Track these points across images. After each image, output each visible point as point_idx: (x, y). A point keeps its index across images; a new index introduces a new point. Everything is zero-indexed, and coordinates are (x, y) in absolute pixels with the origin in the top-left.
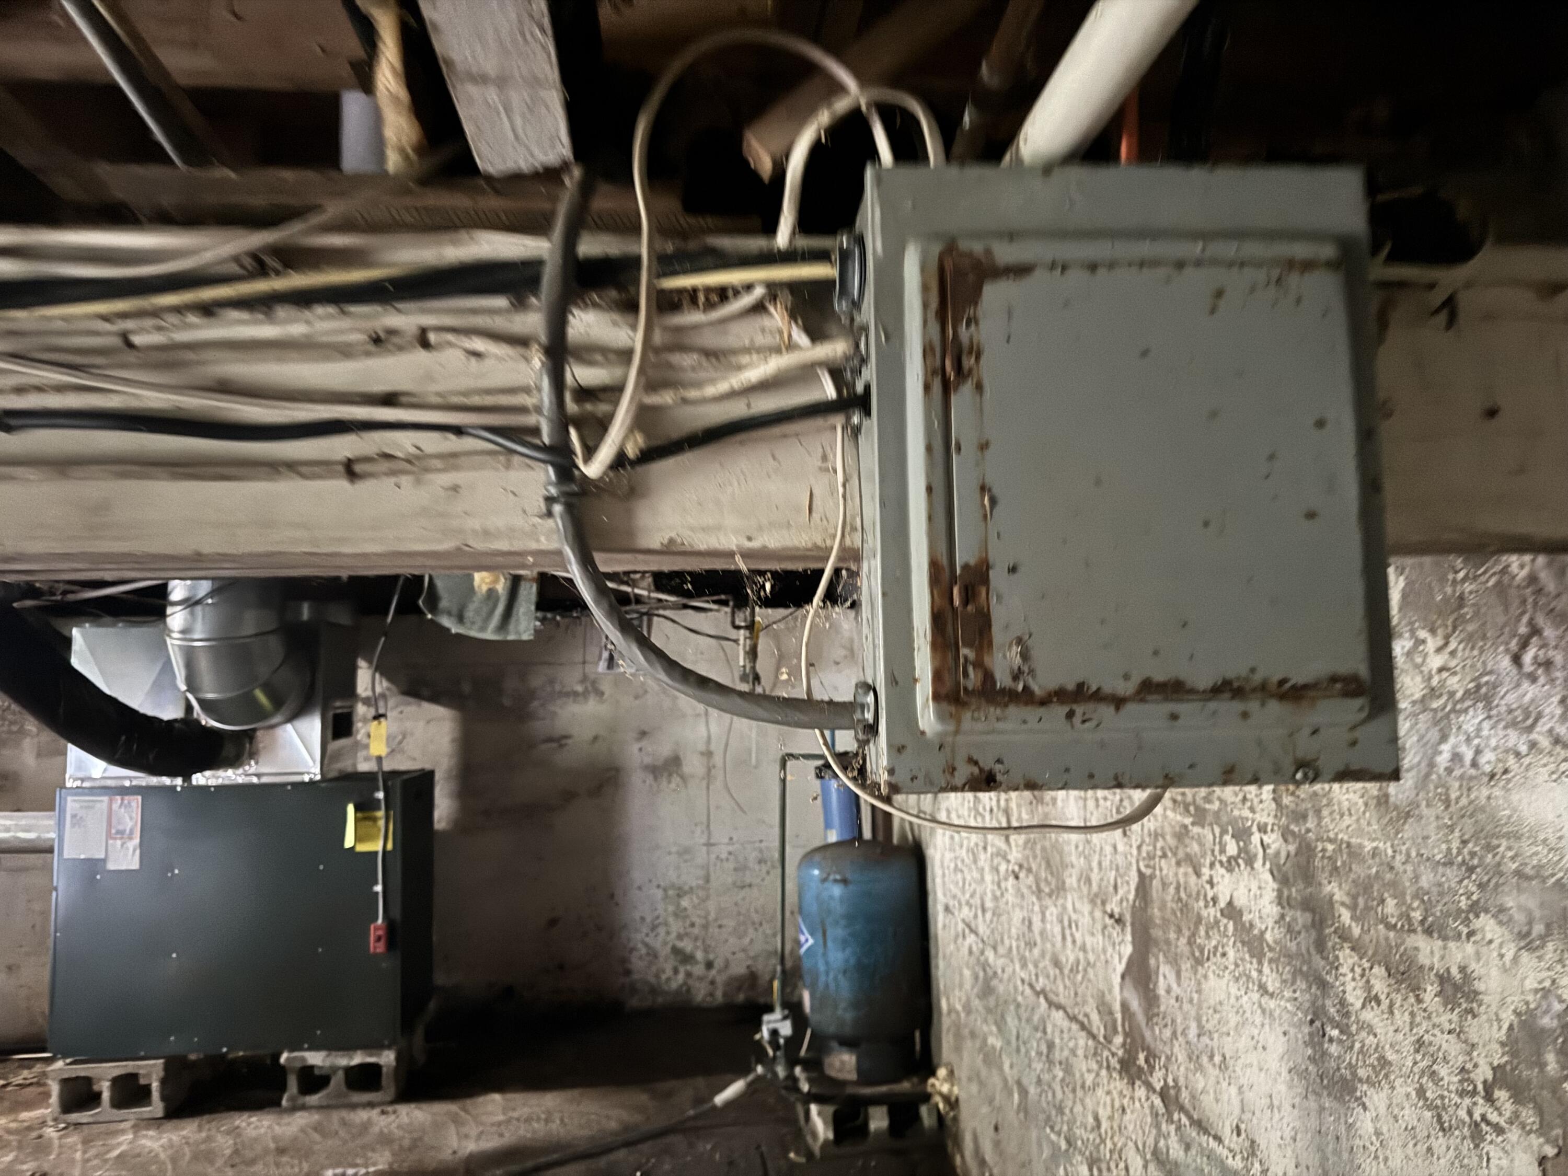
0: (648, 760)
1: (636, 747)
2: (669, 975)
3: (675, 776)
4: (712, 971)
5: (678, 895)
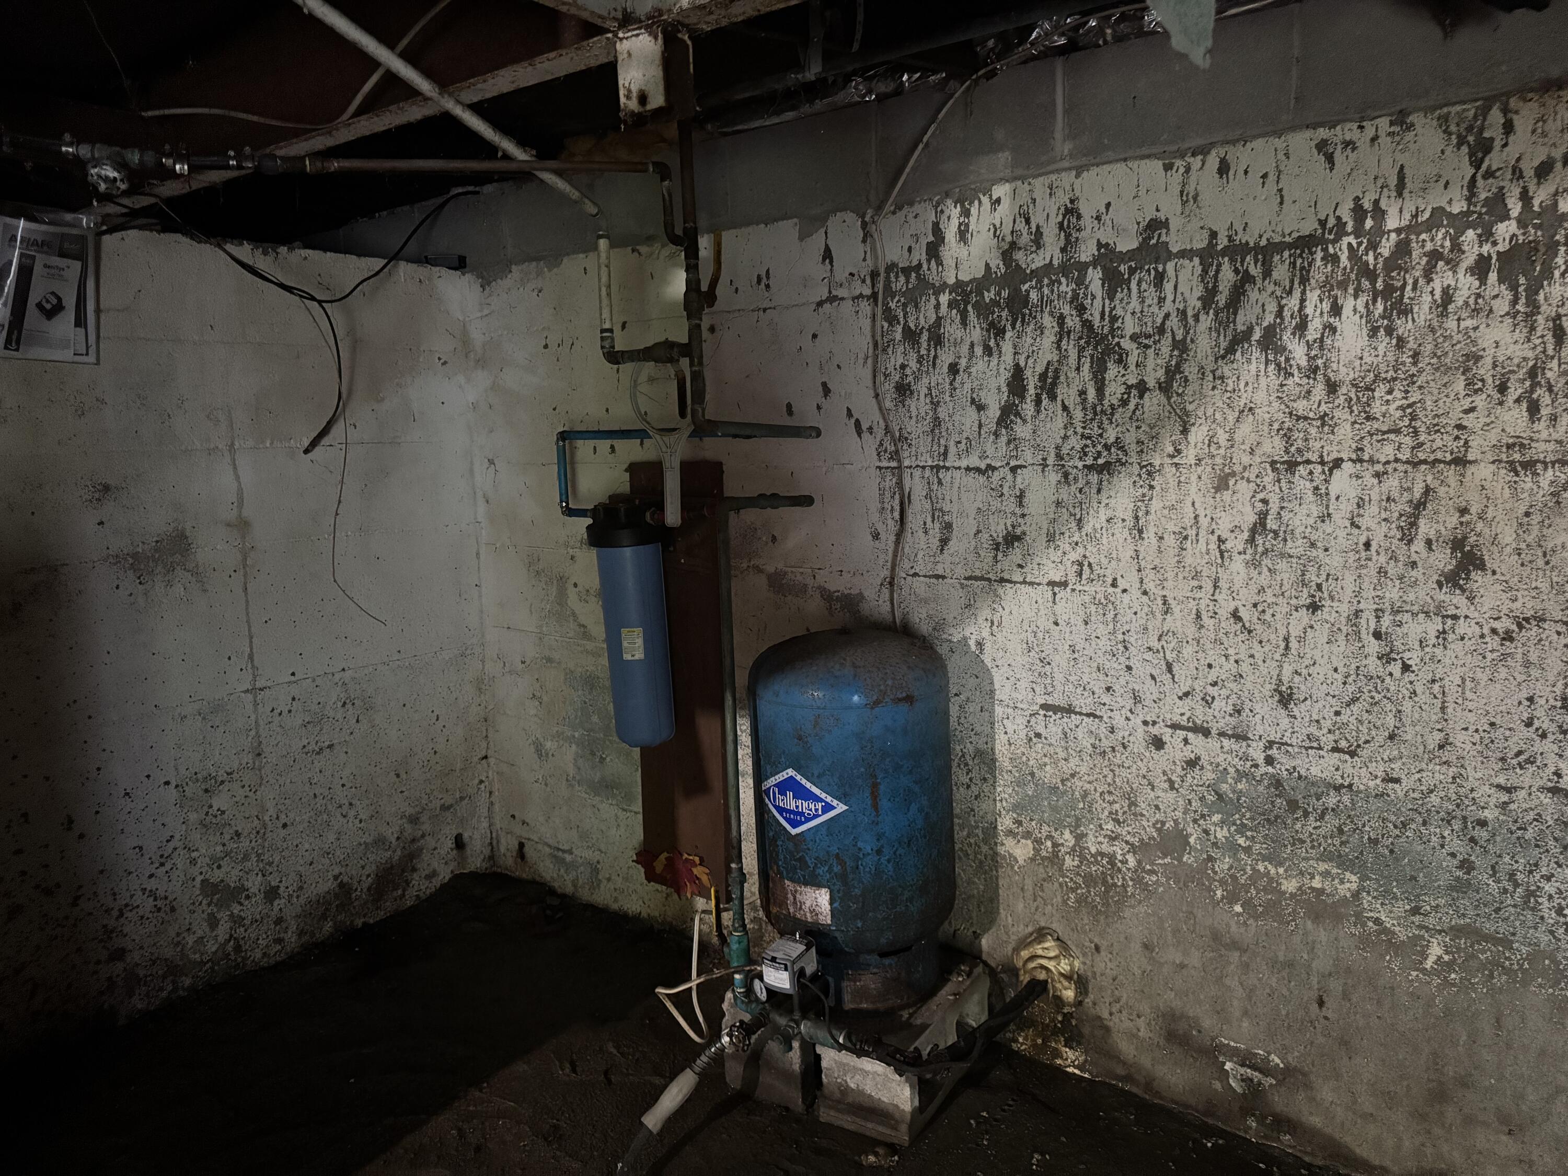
0: (118, 544)
1: (90, 517)
2: (200, 933)
3: (179, 571)
4: (276, 903)
5: (206, 791)
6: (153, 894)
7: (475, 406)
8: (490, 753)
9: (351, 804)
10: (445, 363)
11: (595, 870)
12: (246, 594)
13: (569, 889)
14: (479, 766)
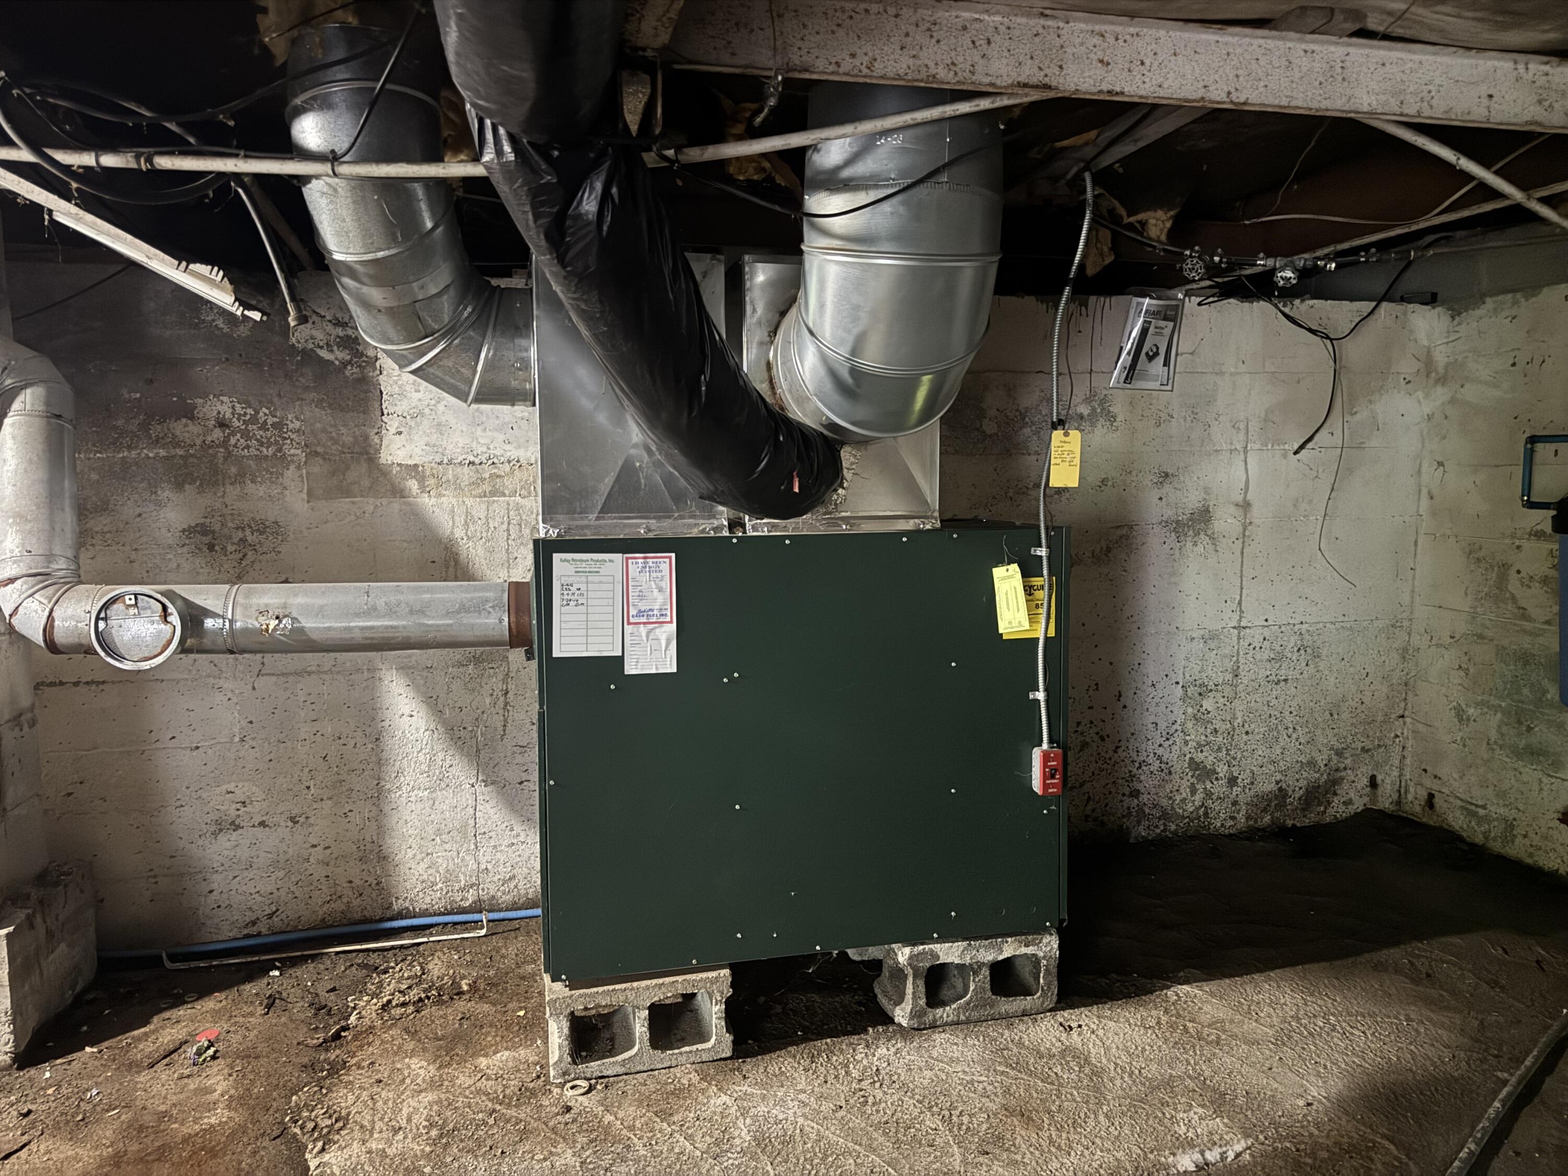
0: (1169, 513)
1: (1154, 495)
2: (1184, 795)
3: (1202, 536)
4: (1235, 789)
5: (1200, 694)
6: (1160, 758)
7: (1430, 418)
8: (1407, 713)
9: (1294, 728)
10: (1409, 382)
11: (1510, 826)
12: (1242, 557)
13: (1479, 839)
14: (1397, 723)
